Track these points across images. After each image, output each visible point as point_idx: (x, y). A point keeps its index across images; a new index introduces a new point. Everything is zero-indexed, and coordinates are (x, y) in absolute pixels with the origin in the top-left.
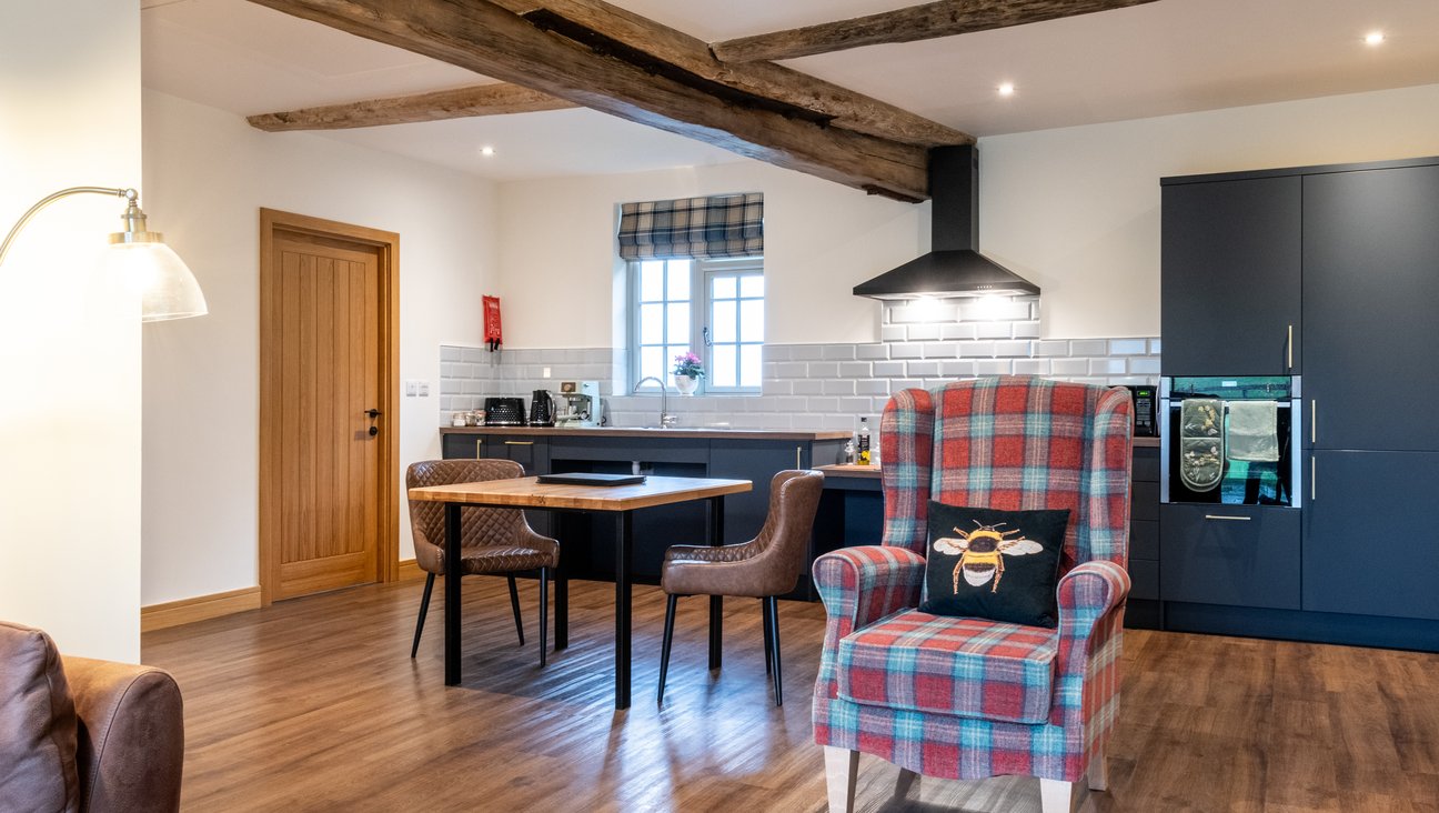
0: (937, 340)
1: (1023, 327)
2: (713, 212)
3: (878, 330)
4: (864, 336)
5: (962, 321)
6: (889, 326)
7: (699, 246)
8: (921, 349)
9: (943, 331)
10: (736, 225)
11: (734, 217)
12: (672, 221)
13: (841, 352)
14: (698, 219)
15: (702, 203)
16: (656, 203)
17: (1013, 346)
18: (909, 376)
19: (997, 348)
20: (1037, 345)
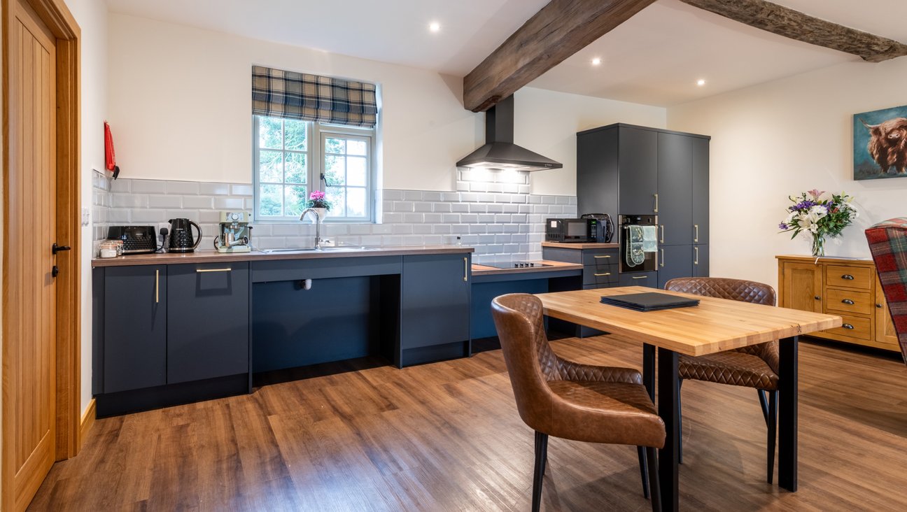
0: (485, 192)
1: (522, 188)
2: (337, 90)
3: (454, 184)
4: (446, 187)
5: (497, 182)
6: (460, 182)
7: (325, 113)
8: (478, 197)
9: (488, 187)
10: (356, 103)
11: (354, 97)
12: (302, 89)
13: (434, 196)
14: (325, 93)
15: (328, 82)
16: (286, 72)
17: (519, 197)
18: (471, 212)
19: (513, 198)
20: (529, 197)
